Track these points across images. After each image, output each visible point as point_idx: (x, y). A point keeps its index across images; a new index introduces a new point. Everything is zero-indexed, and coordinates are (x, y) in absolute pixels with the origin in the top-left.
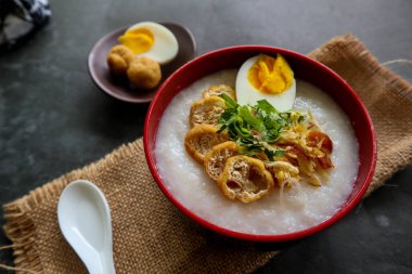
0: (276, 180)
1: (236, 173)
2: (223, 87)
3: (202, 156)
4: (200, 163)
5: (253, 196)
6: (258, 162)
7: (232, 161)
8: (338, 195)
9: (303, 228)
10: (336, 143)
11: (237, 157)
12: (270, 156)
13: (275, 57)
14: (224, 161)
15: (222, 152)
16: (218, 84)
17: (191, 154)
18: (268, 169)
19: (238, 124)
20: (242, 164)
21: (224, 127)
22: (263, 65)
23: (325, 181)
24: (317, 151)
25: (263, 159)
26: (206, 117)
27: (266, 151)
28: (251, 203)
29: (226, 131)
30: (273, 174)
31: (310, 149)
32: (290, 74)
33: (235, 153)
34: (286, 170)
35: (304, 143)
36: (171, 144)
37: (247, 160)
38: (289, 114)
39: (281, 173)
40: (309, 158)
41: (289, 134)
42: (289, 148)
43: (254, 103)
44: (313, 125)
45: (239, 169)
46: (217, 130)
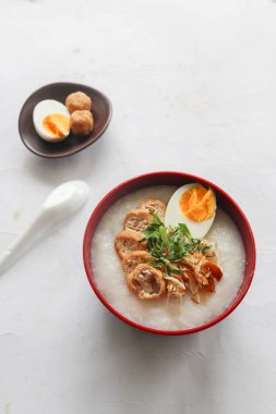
0: (167, 290)
1: (141, 276)
2: (157, 202)
3: (124, 255)
4: (121, 258)
5: (147, 295)
6: (159, 273)
7: (141, 266)
8: (210, 314)
10: (225, 275)
11: (145, 265)
12: (169, 271)
13: (207, 189)
14: (136, 264)
15: (137, 257)
16: (154, 199)
17: (117, 250)
18: (164, 280)
19: (155, 240)
20: (147, 271)
21: (144, 239)
22: (195, 193)
23: (204, 301)
24: (205, 279)
25: (163, 271)
26: (136, 225)
27: (168, 267)
28: (146, 300)
29: (145, 242)
30: (166, 285)
31: (201, 275)
32: (213, 207)
33: (144, 260)
34: (176, 285)
35: (197, 269)
37: (152, 270)
38: (199, 242)
39: (171, 286)
40: (197, 282)
41: (190, 259)
42: (185, 269)
43: (175, 225)
44: (214, 255)
45: (144, 274)
46: (138, 239)
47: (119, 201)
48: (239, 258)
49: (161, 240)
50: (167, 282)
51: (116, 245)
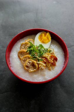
0: (39, 67)
1: (28, 64)
2: (31, 39)
3: (21, 58)
4: (20, 59)
6: (35, 62)
7: (28, 60)
8: (56, 73)
9: (44, 81)
10: (58, 59)
11: (30, 59)
12: (39, 60)
13: (47, 33)
14: (26, 60)
15: (26, 57)
16: (30, 39)
17: (19, 57)
18: (37, 64)
19: (32, 50)
20: (30, 61)
21: (28, 51)
22: (43, 34)
23: (53, 69)
24: (52, 61)
25: (36, 61)
26: (25, 47)
27: (38, 59)
28: (31, 72)
29: (28, 52)
30: (38, 65)
31: (50, 60)
32: (50, 38)
33: (29, 58)
34: (42, 64)
35: (48, 58)
36: (14, 54)
37: (32, 61)
38: (47, 49)
39: (40, 65)
40: (49, 62)
41: (45, 55)
42: (44, 59)
43: (38, 45)
44: (53, 53)
45: (29, 63)
46: (26, 51)
47: (18, 41)
48: (62, 53)
49: (34, 50)
50: (38, 64)
51: (18, 55)
